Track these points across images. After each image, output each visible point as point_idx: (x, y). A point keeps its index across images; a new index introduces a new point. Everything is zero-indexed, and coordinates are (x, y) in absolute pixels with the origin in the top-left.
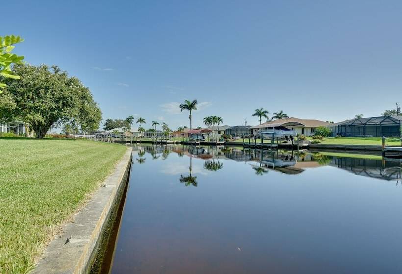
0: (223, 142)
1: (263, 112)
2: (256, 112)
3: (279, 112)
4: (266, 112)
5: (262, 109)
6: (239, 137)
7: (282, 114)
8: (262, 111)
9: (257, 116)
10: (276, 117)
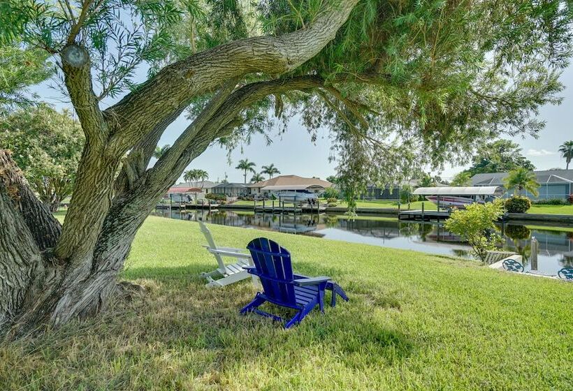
0: (216, 205)
1: (249, 165)
2: (239, 163)
3: (268, 165)
4: (252, 164)
5: (247, 160)
6: (235, 198)
7: (273, 168)
8: (248, 162)
9: (240, 169)
10: (265, 172)
